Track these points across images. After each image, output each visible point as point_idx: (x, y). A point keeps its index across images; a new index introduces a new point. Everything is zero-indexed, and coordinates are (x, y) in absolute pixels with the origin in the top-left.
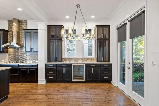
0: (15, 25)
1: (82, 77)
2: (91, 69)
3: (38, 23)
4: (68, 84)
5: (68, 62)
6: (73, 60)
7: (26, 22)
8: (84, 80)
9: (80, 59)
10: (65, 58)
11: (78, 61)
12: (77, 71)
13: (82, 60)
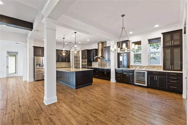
0: (100, 45)
1: (144, 83)
2: (153, 76)
3: (110, 42)
4: (130, 86)
5: (133, 69)
6: (138, 67)
7: (106, 42)
8: (146, 85)
9: (145, 66)
10: (132, 65)
11: (143, 68)
12: (142, 77)
13: (147, 68)
